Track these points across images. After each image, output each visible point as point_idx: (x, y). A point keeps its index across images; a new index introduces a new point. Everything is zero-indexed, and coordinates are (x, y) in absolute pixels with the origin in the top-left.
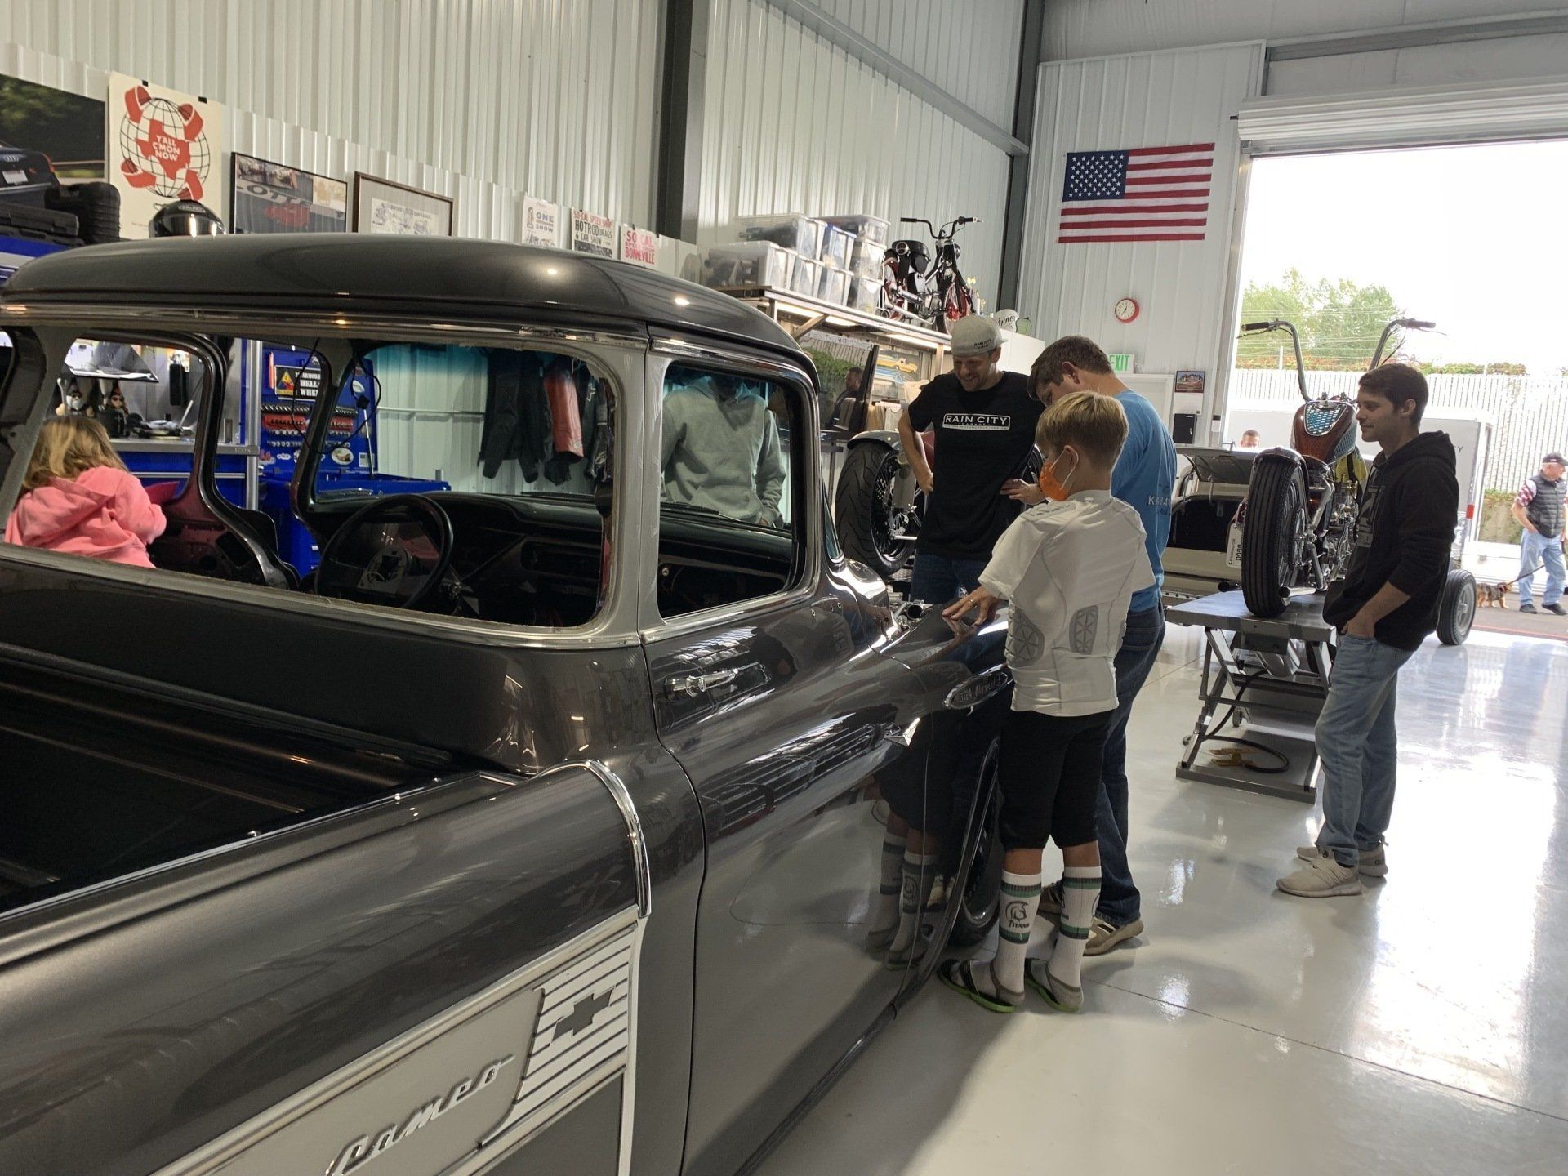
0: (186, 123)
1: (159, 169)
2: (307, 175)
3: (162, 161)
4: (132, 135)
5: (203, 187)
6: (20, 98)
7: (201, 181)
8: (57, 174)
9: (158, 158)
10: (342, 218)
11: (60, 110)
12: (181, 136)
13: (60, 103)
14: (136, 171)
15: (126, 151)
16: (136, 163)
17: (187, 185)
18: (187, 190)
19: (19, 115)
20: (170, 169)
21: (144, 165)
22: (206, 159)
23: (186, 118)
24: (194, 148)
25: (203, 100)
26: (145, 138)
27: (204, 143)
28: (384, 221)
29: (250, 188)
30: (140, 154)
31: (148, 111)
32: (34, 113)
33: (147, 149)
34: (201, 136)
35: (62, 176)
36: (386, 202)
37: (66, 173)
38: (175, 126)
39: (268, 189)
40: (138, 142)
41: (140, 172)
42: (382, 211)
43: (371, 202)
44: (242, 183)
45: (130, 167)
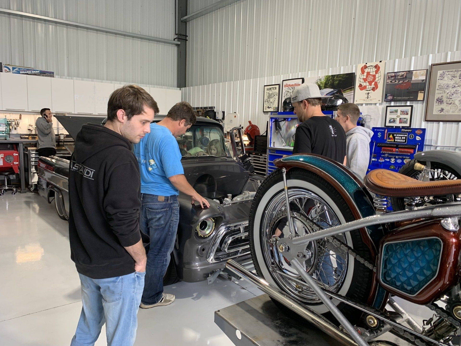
0: (376, 70)
1: (368, 84)
2: (411, 72)
3: (369, 82)
4: (362, 78)
5: (378, 85)
6: (337, 79)
7: (378, 84)
8: (343, 93)
9: (368, 81)
10: (424, 82)
11: (345, 78)
12: (374, 73)
13: (345, 76)
14: (362, 86)
15: (360, 82)
16: (362, 84)
17: (374, 86)
18: (374, 87)
19: (337, 82)
20: (370, 83)
21: (364, 84)
22: (380, 78)
23: (376, 68)
24: (377, 76)
25: (381, 62)
26: (365, 77)
27: (380, 73)
28: (444, 78)
29: (391, 82)
30: (364, 82)
31: (366, 70)
32: (340, 80)
33: (365, 80)
34: (379, 72)
35: (344, 93)
36: (444, 71)
37: (345, 92)
38: (372, 71)
39: (397, 80)
40: (363, 79)
41: (363, 86)
42: (443, 74)
43: (438, 72)
44: (389, 81)
45: (360, 86)
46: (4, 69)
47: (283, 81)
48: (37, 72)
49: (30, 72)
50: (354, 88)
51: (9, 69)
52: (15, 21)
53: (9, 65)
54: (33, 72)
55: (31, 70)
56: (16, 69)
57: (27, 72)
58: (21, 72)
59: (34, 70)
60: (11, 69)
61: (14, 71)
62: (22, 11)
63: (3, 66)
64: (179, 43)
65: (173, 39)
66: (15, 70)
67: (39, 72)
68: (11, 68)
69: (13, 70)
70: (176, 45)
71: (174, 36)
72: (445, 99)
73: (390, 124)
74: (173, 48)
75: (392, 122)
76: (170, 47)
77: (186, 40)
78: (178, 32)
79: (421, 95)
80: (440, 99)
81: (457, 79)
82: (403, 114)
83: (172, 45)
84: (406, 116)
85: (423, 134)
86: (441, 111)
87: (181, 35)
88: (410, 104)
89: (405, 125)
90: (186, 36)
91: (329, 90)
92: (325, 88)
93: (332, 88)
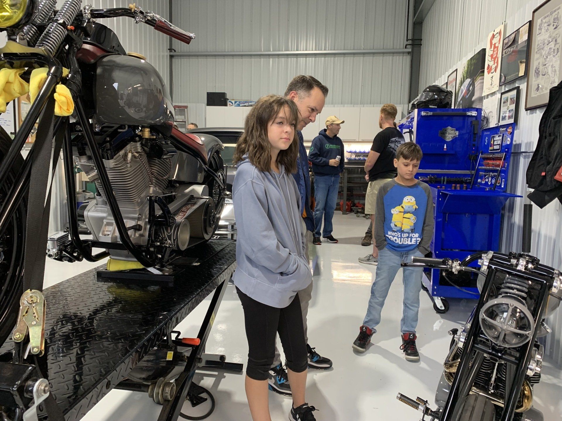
0: (499, 38)
1: (493, 63)
2: (518, 31)
3: (494, 59)
4: (490, 55)
5: (499, 62)
7: (499, 60)
10: (526, 43)
11: (477, 59)
12: (498, 44)
13: (477, 57)
15: (488, 62)
16: (490, 64)
17: (496, 64)
18: (496, 66)
19: (473, 67)
22: (500, 49)
23: (500, 35)
24: (499, 47)
26: (492, 53)
27: (501, 42)
28: (541, 30)
31: (494, 42)
32: (475, 64)
33: (492, 56)
34: (501, 40)
35: (476, 82)
36: (542, 18)
38: (497, 41)
39: (509, 49)
41: (490, 67)
42: (541, 25)
43: (537, 23)
44: (504, 51)
45: (488, 67)
46: (228, 103)
47: (448, 77)
48: (253, 103)
49: (248, 104)
50: (483, 72)
51: (232, 104)
53: (233, 100)
54: (250, 104)
55: (248, 102)
56: (237, 103)
57: (246, 104)
58: (241, 105)
59: (251, 102)
60: (234, 103)
61: (236, 105)
63: (229, 101)
65: (404, 48)
67: (254, 103)
68: (233, 102)
70: (409, 53)
71: (406, 43)
72: (541, 68)
73: (502, 123)
74: (404, 57)
75: (504, 118)
76: (401, 57)
77: (421, 45)
78: (410, 37)
79: (522, 67)
80: (537, 69)
81: (551, 28)
82: (512, 103)
83: (404, 54)
84: (513, 107)
85: (512, 134)
86: (538, 89)
87: (413, 40)
88: (517, 85)
89: (512, 121)
90: (421, 40)
91: (468, 81)
92: (466, 79)
93: (470, 77)
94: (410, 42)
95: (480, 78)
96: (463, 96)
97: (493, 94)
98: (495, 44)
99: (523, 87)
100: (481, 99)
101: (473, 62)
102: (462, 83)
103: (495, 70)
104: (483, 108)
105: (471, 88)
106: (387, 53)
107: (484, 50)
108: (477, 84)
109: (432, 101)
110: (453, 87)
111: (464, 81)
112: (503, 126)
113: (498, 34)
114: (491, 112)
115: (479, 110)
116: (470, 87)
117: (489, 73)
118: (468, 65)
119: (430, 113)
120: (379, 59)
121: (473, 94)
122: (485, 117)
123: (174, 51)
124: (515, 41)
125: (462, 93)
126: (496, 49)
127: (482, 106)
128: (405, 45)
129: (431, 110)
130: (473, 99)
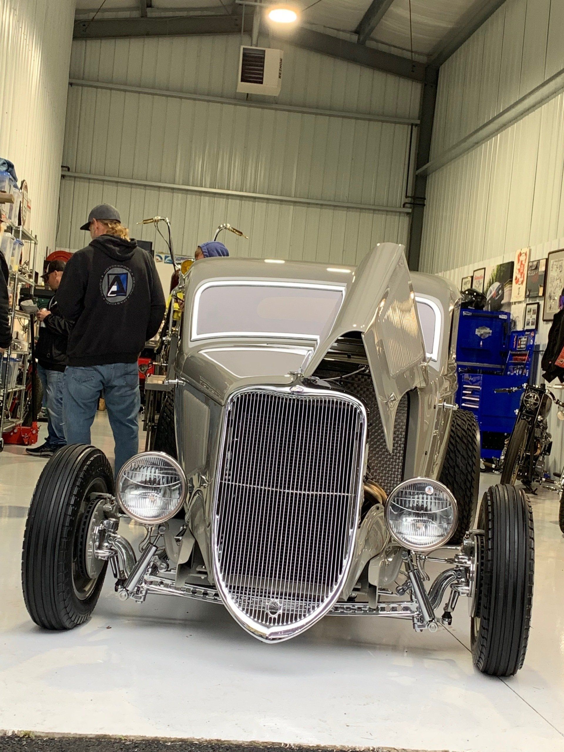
0: (525, 258)
1: (520, 276)
2: (539, 261)
4: (517, 268)
5: (524, 278)
7: (524, 276)
9: (520, 272)
10: (544, 273)
13: (507, 266)
15: (516, 274)
16: (517, 277)
18: (523, 280)
20: (522, 273)
22: (526, 268)
23: (526, 256)
26: (519, 267)
27: (526, 263)
28: (553, 268)
30: (518, 273)
31: (520, 259)
32: (504, 271)
33: (519, 270)
34: (526, 260)
39: (532, 271)
42: (553, 265)
43: (551, 262)
44: (529, 272)
45: (516, 279)
47: (474, 271)
50: (511, 281)
51: (161, 258)
52: (179, 196)
53: (162, 253)
56: (169, 258)
60: (163, 258)
61: (166, 261)
62: (188, 185)
63: (155, 254)
64: (410, 210)
65: (402, 206)
66: (167, 259)
68: (163, 256)
69: (165, 259)
70: (408, 213)
71: (404, 200)
72: (552, 294)
73: (527, 328)
74: (401, 218)
75: (528, 324)
76: (397, 218)
77: (424, 205)
78: (409, 194)
79: (541, 290)
80: (550, 294)
81: (558, 271)
82: (534, 313)
83: (402, 214)
84: (535, 316)
85: (534, 337)
86: (550, 308)
87: (414, 197)
88: (538, 301)
89: (533, 327)
90: (425, 199)
91: (497, 284)
92: (496, 281)
93: (499, 281)
94: (409, 200)
95: (509, 285)
96: (492, 297)
97: (520, 302)
98: (522, 261)
99: (542, 303)
100: (509, 304)
101: (503, 269)
102: (491, 284)
103: (522, 283)
104: (512, 312)
105: (500, 292)
106: (379, 210)
107: (512, 263)
108: (506, 289)
109: (471, 303)
110: (480, 284)
111: (493, 283)
112: (528, 330)
113: (524, 255)
114: (518, 317)
115: (508, 314)
116: (499, 290)
117: (517, 283)
118: (497, 269)
119: (470, 314)
120: (367, 216)
121: (502, 298)
122: (513, 320)
123: (67, 169)
124: (537, 268)
125: (491, 293)
126: (522, 266)
127: (510, 310)
128: (402, 204)
129: (470, 310)
130: (503, 302)
